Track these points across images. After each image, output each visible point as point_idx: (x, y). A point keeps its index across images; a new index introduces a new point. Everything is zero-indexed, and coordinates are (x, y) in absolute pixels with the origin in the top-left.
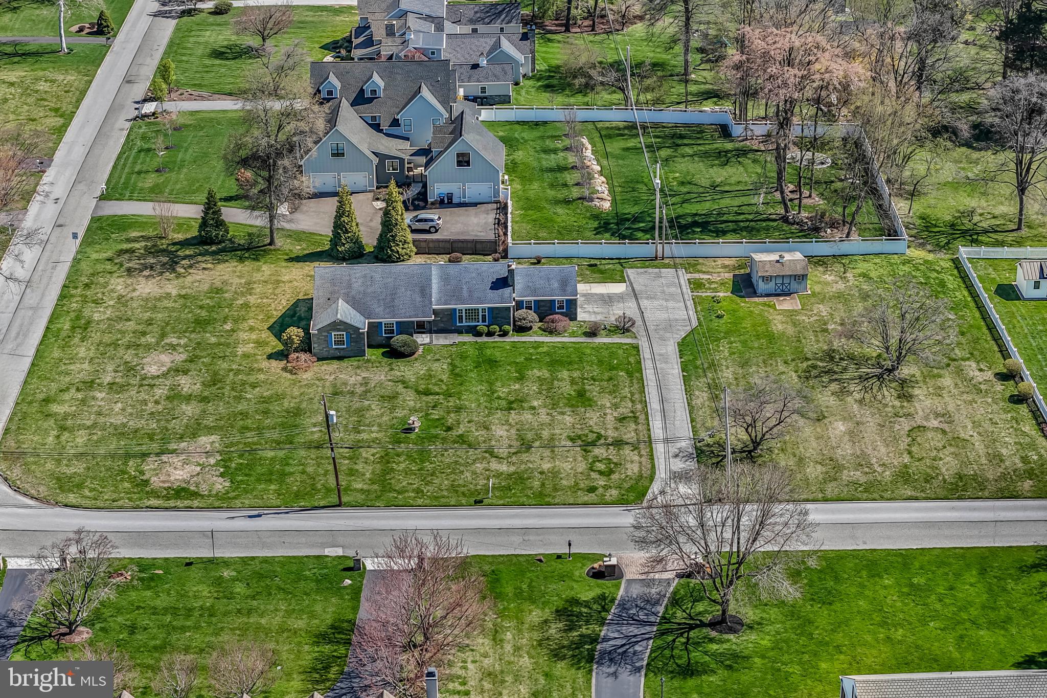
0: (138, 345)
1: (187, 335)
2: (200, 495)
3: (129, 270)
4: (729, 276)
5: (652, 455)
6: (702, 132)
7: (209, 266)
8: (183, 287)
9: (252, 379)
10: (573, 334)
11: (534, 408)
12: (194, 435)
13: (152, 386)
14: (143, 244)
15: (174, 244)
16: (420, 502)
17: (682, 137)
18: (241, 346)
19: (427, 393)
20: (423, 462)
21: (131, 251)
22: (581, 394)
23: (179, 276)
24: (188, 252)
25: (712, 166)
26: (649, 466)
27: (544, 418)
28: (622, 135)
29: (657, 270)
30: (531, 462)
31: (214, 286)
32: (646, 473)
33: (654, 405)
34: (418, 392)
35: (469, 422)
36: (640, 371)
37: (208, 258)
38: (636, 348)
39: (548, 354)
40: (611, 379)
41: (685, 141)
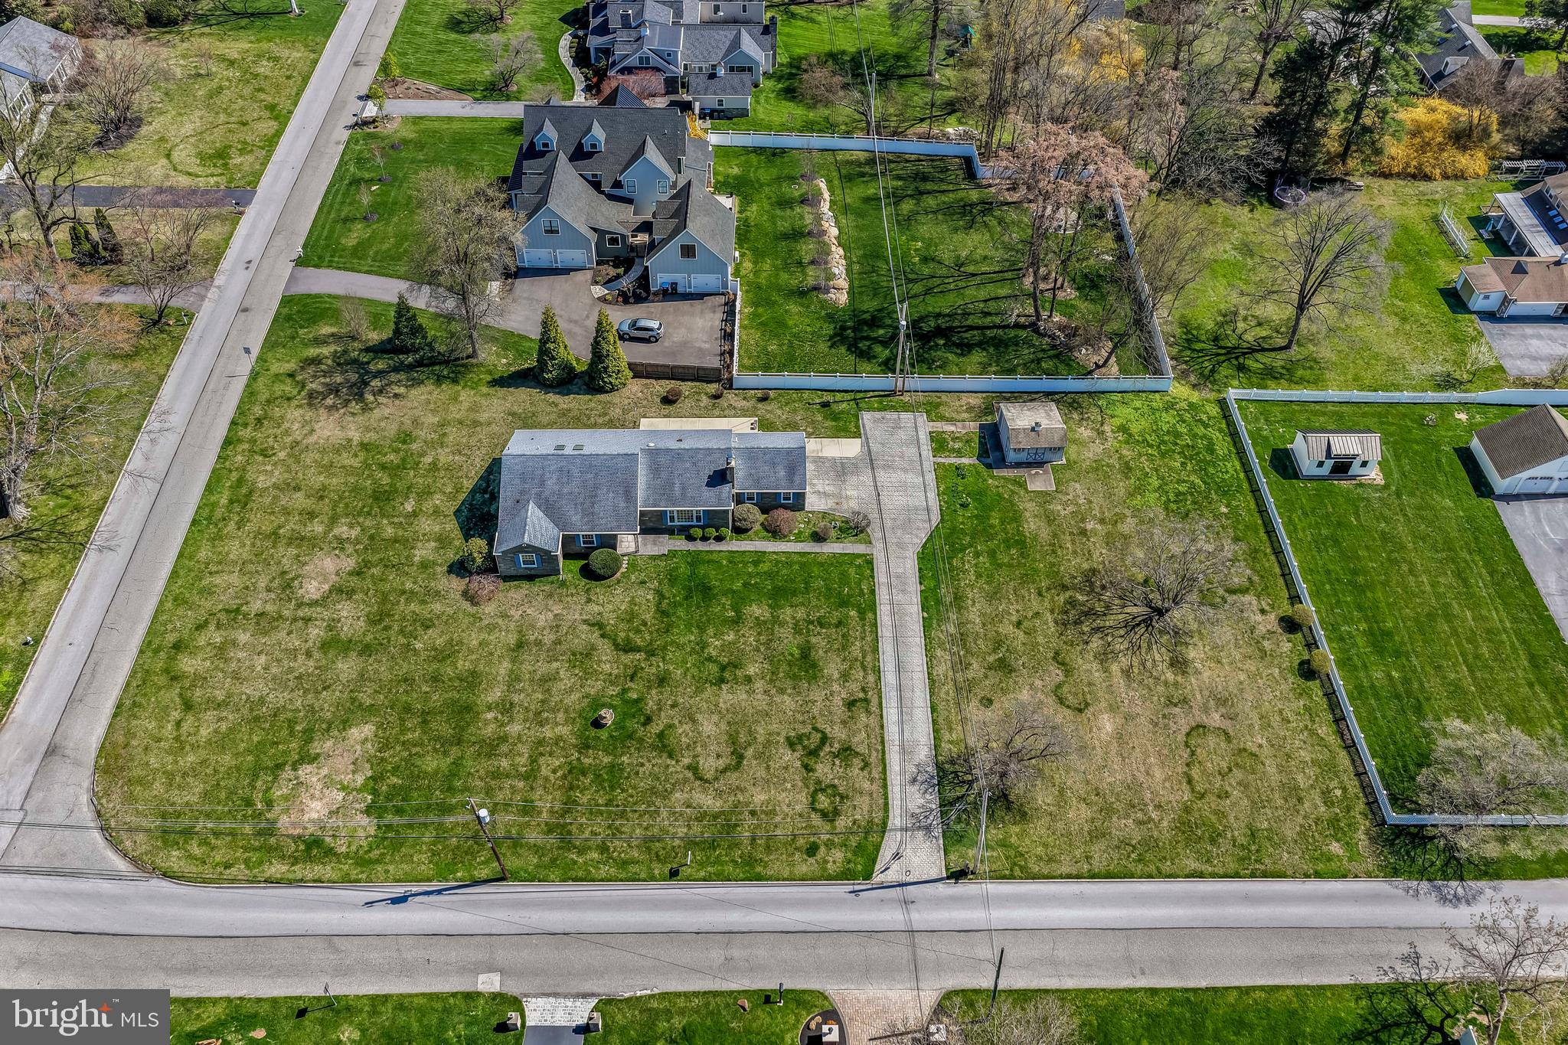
0: (302, 539)
1: (361, 520)
2: (335, 854)
3: (311, 395)
4: (973, 426)
5: (885, 779)
6: (945, 170)
7: (402, 390)
8: (368, 429)
9: (424, 612)
10: (799, 539)
11: (749, 679)
12: (346, 724)
13: (307, 620)
14: (332, 348)
15: (368, 350)
16: (604, 870)
17: (925, 178)
18: (420, 545)
19: (628, 648)
20: (612, 788)
21: (316, 361)
22: (806, 652)
23: (366, 409)
24: (380, 366)
25: (956, 230)
26: (881, 801)
27: (760, 701)
28: (862, 175)
29: (895, 415)
30: (742, 791)
31: (403, 428)
32: (877, 817)
33: (889, 678)
34: (617, 646)
35: (673, 706)
36: (873, 607)
37: (402, 376)
38: (870, 563)
39: (769, 575)
40: (839, 624)
41: (929, 186)
